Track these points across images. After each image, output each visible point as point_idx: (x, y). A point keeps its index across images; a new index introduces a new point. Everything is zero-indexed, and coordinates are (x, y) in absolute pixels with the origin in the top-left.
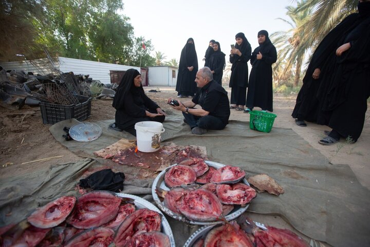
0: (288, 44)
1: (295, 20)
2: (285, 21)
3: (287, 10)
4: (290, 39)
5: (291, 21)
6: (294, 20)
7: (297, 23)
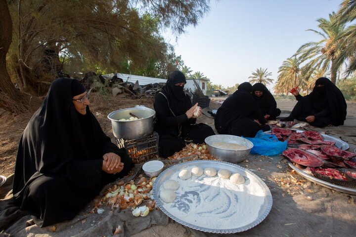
0: (320, 54)
1: (328, 32)
2: (317, 32)
3: (319, 23)
4: (323, 49)
5: (323, 32)
6: (326, 32)
7: (329, 34)
